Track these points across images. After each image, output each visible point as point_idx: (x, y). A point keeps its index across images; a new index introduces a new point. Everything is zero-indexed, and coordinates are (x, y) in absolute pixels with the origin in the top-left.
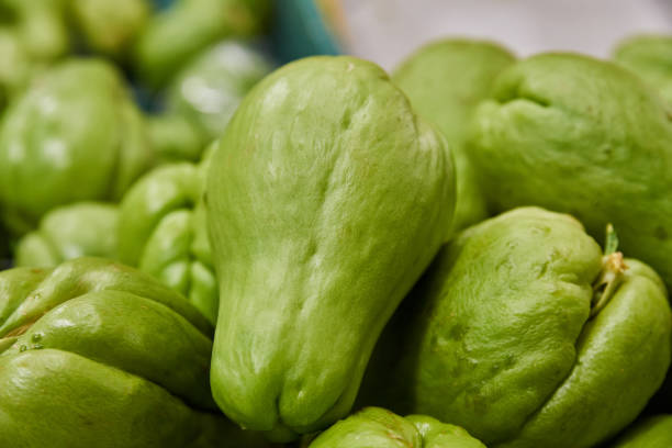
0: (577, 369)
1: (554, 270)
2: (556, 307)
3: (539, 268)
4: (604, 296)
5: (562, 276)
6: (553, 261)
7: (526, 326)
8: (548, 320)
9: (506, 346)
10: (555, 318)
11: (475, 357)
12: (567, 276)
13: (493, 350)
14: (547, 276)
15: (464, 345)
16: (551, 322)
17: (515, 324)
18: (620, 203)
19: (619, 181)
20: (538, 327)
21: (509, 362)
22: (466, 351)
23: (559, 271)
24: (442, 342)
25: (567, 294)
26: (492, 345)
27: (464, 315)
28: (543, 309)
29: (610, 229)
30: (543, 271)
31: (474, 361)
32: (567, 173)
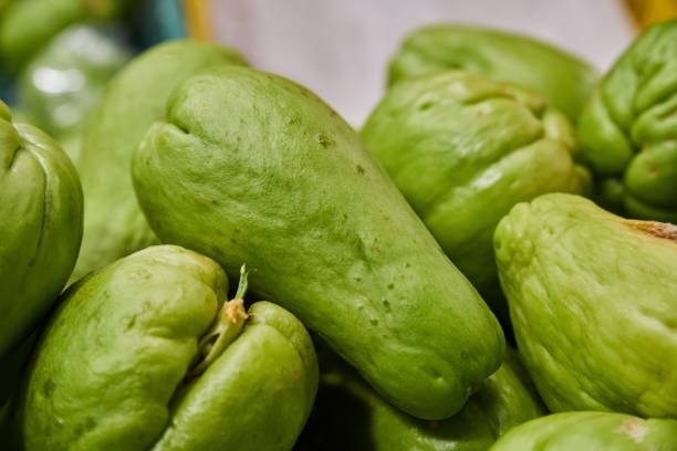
0: (169, 432)
1: (143, 323)
2: (138, 365)
3: (128, 322)
4: (214, 349)
5: (153, 330)
6: (144, 312)
7: (106, 386)
8: (128, 380)
9: (88, 407)
10: (136, 377)
11: (62, 416)
12: (158, 329)
13: (76, 410)
14: (135, 330)
15: (52, 402)
16: (132, 383)
17: (94, 383)
18: (257, 240)
19: (255, 216)
20: (118, 388)
21: (91, 424)
22: (53, 410)
23: (149, 324)
24: (39, 398)
25: (151, 351)
26: (76, 404)
27: (54, 370)
28: (124, 368)
29: (243, 270)
30: (131, 325)
31: (61, 421)
32: (203, 207)
